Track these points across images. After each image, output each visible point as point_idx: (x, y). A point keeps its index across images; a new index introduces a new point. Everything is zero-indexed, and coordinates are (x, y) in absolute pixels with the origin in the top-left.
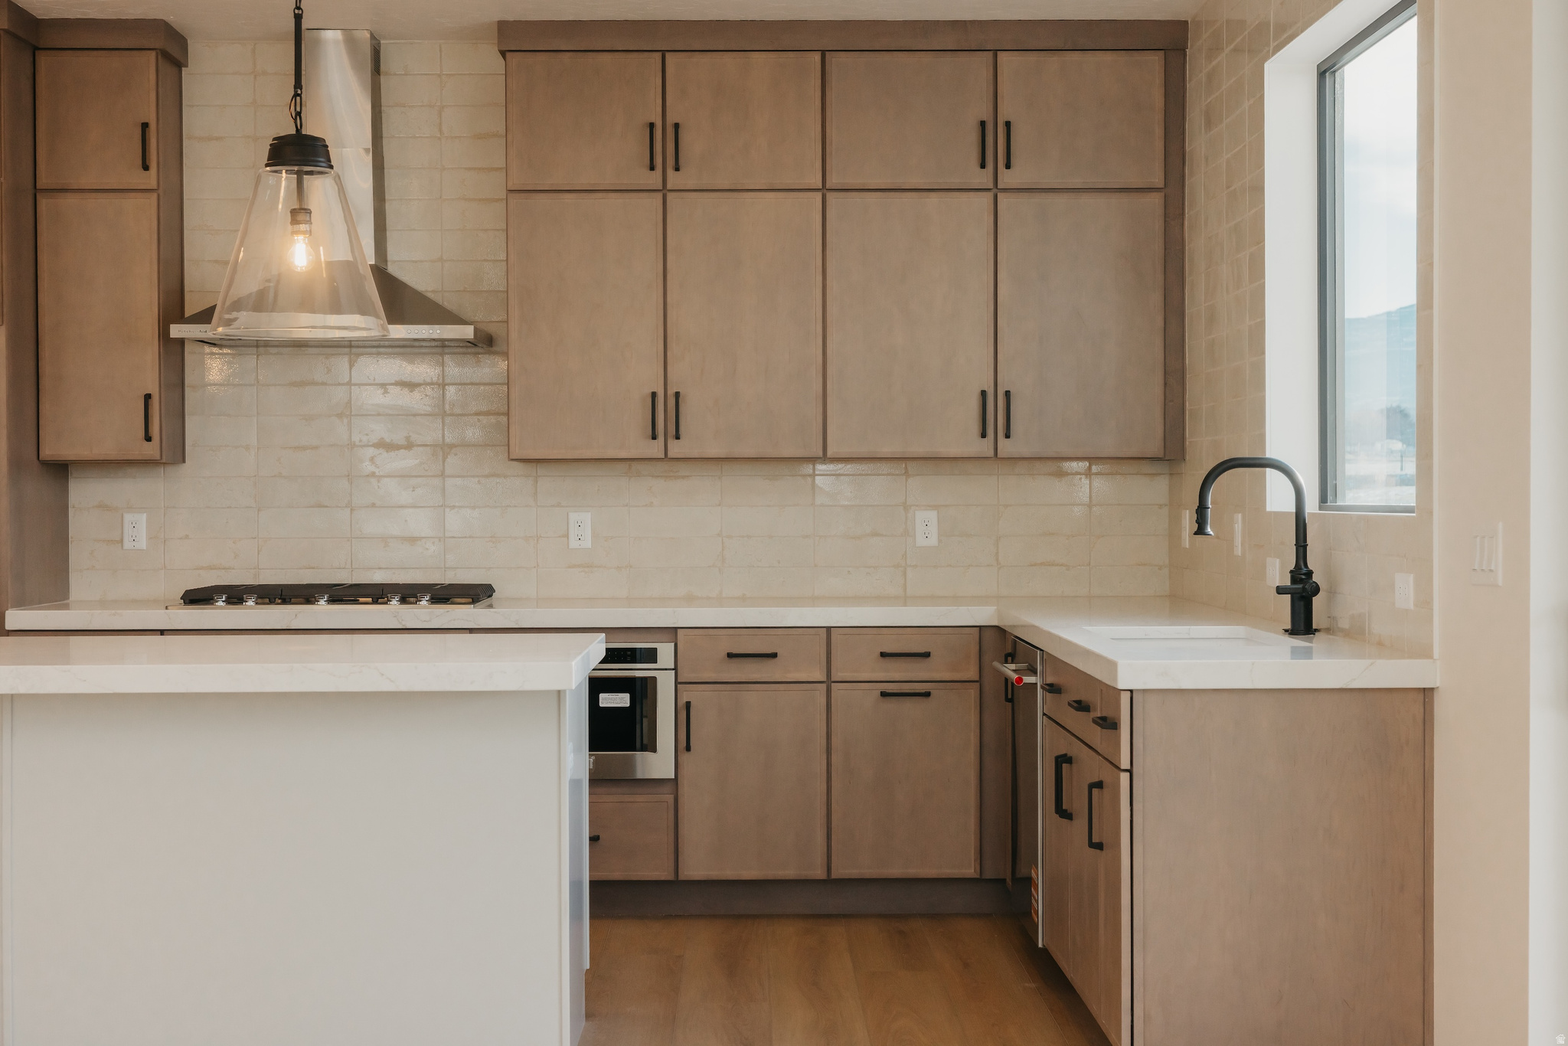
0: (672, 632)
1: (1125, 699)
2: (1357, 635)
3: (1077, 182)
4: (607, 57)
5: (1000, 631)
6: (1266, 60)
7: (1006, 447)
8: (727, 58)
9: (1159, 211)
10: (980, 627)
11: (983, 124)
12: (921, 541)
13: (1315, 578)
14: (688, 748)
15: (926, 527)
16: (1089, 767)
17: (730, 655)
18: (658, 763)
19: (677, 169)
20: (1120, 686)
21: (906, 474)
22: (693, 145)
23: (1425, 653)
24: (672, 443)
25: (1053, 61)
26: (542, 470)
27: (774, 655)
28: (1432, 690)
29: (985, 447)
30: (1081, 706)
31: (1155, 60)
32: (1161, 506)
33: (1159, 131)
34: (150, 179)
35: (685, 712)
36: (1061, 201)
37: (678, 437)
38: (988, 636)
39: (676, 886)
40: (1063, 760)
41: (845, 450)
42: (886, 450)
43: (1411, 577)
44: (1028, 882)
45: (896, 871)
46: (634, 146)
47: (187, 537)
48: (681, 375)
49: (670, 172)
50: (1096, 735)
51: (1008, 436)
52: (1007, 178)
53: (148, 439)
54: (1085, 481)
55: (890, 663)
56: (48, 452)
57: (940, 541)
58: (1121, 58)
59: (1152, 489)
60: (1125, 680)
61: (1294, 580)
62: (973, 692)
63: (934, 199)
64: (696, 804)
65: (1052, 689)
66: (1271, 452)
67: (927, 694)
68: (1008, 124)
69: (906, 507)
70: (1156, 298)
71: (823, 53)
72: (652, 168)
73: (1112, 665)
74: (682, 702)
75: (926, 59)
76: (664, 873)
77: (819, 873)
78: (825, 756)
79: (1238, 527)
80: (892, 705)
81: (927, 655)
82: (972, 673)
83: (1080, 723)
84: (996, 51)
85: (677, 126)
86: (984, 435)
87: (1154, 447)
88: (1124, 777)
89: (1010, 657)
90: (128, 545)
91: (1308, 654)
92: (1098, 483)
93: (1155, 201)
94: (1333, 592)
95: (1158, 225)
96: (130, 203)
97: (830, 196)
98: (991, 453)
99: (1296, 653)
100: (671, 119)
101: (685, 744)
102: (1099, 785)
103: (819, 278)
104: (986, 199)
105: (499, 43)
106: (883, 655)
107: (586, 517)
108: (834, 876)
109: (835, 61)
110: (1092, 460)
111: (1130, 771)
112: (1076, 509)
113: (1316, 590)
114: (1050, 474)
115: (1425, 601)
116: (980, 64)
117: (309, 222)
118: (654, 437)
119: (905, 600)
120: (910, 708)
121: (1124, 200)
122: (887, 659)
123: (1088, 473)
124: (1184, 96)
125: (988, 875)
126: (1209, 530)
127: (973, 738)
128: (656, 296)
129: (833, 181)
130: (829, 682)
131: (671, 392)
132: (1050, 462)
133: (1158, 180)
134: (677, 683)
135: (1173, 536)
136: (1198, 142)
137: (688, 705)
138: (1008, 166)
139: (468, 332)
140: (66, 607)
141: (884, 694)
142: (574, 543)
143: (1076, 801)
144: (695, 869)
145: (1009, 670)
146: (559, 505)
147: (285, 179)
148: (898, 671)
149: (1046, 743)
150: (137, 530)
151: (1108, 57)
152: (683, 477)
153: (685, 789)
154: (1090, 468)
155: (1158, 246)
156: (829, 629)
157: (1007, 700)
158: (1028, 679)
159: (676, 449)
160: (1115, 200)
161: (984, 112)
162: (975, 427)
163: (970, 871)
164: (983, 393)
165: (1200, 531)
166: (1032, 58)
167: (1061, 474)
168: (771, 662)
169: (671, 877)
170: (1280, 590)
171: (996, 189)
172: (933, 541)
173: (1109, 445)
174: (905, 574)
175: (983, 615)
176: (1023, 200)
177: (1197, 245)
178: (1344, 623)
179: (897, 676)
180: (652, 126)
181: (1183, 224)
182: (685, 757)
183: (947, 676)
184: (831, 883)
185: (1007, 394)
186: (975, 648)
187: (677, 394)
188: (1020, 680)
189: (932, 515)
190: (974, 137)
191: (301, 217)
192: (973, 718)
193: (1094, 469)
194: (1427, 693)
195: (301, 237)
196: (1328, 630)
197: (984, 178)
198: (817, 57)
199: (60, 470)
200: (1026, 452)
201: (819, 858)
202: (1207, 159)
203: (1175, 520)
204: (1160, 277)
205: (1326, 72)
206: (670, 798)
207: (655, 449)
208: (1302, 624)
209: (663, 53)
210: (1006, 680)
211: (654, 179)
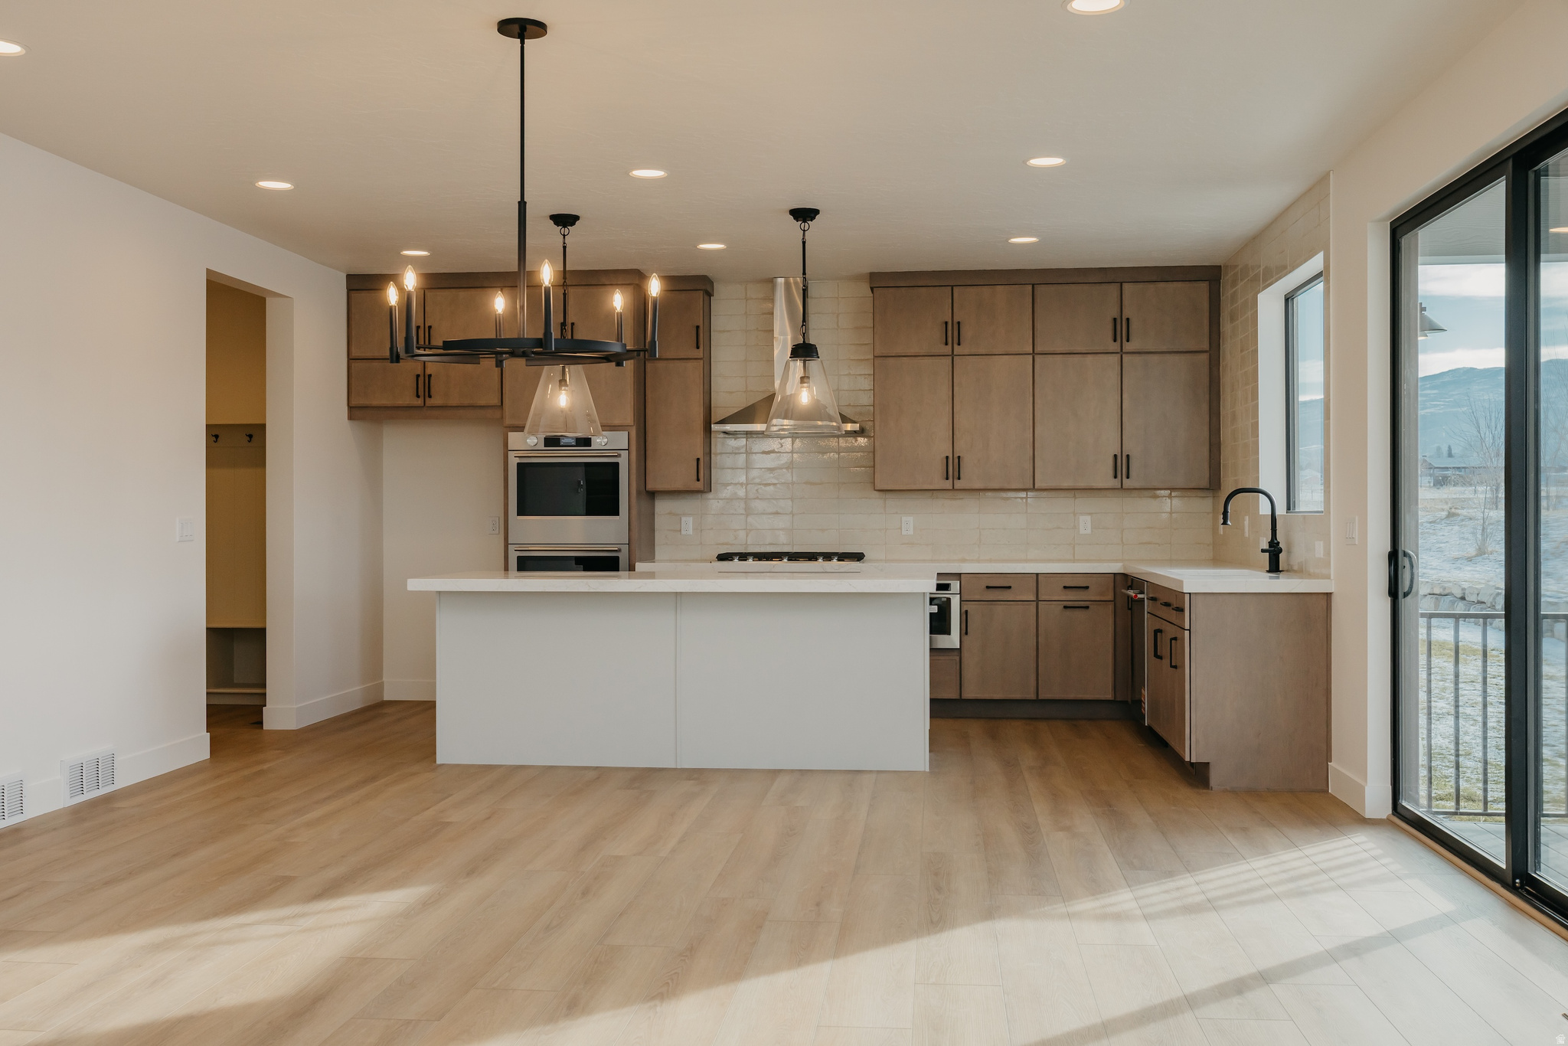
0: (958, 576)
1: (1187, 597)
2: (1301, 572)
3: (1164, 348)
4: (924, 289)
5: (1125, 576)
6: (1259, 292)
7: (1127, 483)
8: (985, 289)
9: (1207, 362)
10: (1114, 574)
11: (1115, 319)
12: (1082, 531)
13: (1280, 545)
14: (966, 633)
15: (1085, 524)
16: (1170, 631)
17: (988, 587)
18: (952, 640)
19: (959, 344)
20: (1185, 592)
21: (1075, 497)
22: (967, 332)
23: (1328, 577)
24: (956, 481)
25: (1151, 286)
26: (889, 495)
27: (1010, 587)
28: (1331, 593)
29: (1116, 483)
30: (1167, 604)
31: (1204, 286)
32: (1208, 513)
33: (1206, 322)
34: (700, 353)
35: (965, 616)
36: (1155, 358)
37: (959, 479)
38: (1118, 578)
39: (960, 701)
40: (1157, 632)
41: (1044, 485)
42: (1066, 484)
43: (1322, 543)
44: (1140, 702)
45: (1071, 696)
46: (937, 334)
47: (712, 529)
48: (961, 448)
49: (956, 346)
50: (1172, 616)
51: (1128, 477)
52: (1128, 347)
53: (698, 480)
54: (1169, 501)
55: (1068, 592)
56: (650, 486)
57: (1092, 531)
58: (1187, 285)
59: (1204, 506)
60: (1187, 589)
61: (1270, 546)
62: (1111, 607)
63: (1090, 358)
64: (970, 661)
65: (1153, 599)
66: (1261, 487)
67: (1087, 607)
68: (1128, 319)
69: (1075, 514)
70: (1205, 407)
71: (1033, 285)
72: (946, 344)
73: (1181, 582)
74: (963, 610)
75: (1086, 287)
76: (954, 695)
77: (1032, 696)
78: (1035, 638)
79: (1247, 523)
80: (1068, 612)
81: (1087, 588)
82: (1110, 597)
83: (1165, 612)
84: (1121, 283)
85: (959, 323)
86: (1115, 477)
87: (1205, 483)
88: (1187, 633)
89: (1130, 587)
90: (683, 532)
91: (1278, 578)
92: (1176, 501)
93: (1205, 357)
94: (1289, 552)
95: (1206, 370)
96: (690, 365)
97: (1037, 358)
98: (1120, 486)
99: (1271, 578)
100: (956, 320)
101: (965, 631)
102: (1175, 639)
103: (1031, 399)
104: (1117, 358)
105: (870, 283)
106: (1065, 587)
107: (911, 519)
108: (1040, 698)
109: (1039, 289)
110: (1172, 489)
111: (1190, 630)
112: (1163, 515)
113: (1281, 551)
114: (1151, 497)
115: (1328, 553)
116: (1113, 289)
117: (809, 382)
118: (947, 479)
119: (1074, 561)
120: (1079, 615)
121: (1188, 357)
122: (1067, 590)
123: (1170, 496)
124: (1220, 304)
125: (1119, 699)
126: (1229, 523)
127: (1111, 629)
128: (948, 408)
129: (1038, 349)
130: (1038, 601)
131: (956, 456)
132: (1149, 490)
133: (1206, 346)
134: (961, 601)
135: (1215, 529)
136: (1226, 327)
137: (966, 611)
138: (1128, 341)
139: (857, 427)
140: (654, 562)
141: (1065, 607)
142: (904, 533)
143: (1164, 650)
144: (971, 692)
145: (1131, 593)
146: (897, 513)
147: (799, 363)
148: (1072, 596)
149: (1149, 625)
150: (688, 524)
151: (1179, 285)
152: (960, 499)
153: (965, 654)
154: (1171, 494)
155: (1206, 381)
156: (1037, 574)
157: (1129, 609)
158: (1140, 596)
159: (958, 484)
160: (1183, 357)
161: (1115, 313)
162: (1111, 472)
163: (1109, 696)
164: (1115, 456)
165: (1225, 523)
166: (1141, 286)
167: (1156, 497)
168: (1008, 590)
169: (958, 697)
170: (1263, 551)
171: (1122, 352)
172: (1089, 531)
173: (1180, 482)
174: (1074, 548)
175: (1116, 568)
176: (1137, 359)
177: (1226, 380)
178: (1296, 568)
179: (1072, 598)
180: (946, 323)
181: (1219, 369)
182: (965, 638)
183: (1098, 598)
184: (1038, 702)
185: (1128, 456)
186: (1112, 585)
187: (959, 457)
188: (1136, 596)
189: (1088, 518)
190: (1110, 326)
191: (805, 380)
192: (1111, 621)
193: (1173, 494)
194: (1328, 595)
195: (805, 389)
196: (1287, 571)
197: (1116, 347)
198: (1030, 287)
199: (652, 495)
200: (1137, 485)
201: (1033, 689)
202: (1231, 337)
203: (1215, 519)
204: (1207, 396)
205: (1289, 299)
206: (958, 658)
207: (948, 484)
208: (1274, 567)
209: (952, 286)
210: (1128, 597)
211: (948, 349)
